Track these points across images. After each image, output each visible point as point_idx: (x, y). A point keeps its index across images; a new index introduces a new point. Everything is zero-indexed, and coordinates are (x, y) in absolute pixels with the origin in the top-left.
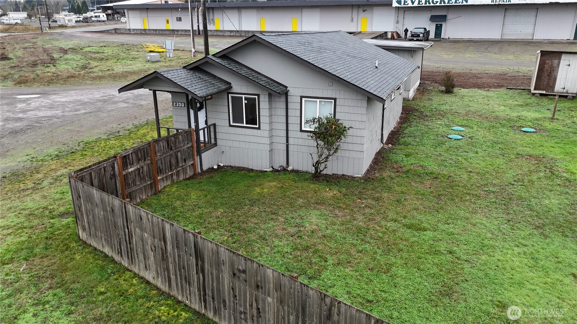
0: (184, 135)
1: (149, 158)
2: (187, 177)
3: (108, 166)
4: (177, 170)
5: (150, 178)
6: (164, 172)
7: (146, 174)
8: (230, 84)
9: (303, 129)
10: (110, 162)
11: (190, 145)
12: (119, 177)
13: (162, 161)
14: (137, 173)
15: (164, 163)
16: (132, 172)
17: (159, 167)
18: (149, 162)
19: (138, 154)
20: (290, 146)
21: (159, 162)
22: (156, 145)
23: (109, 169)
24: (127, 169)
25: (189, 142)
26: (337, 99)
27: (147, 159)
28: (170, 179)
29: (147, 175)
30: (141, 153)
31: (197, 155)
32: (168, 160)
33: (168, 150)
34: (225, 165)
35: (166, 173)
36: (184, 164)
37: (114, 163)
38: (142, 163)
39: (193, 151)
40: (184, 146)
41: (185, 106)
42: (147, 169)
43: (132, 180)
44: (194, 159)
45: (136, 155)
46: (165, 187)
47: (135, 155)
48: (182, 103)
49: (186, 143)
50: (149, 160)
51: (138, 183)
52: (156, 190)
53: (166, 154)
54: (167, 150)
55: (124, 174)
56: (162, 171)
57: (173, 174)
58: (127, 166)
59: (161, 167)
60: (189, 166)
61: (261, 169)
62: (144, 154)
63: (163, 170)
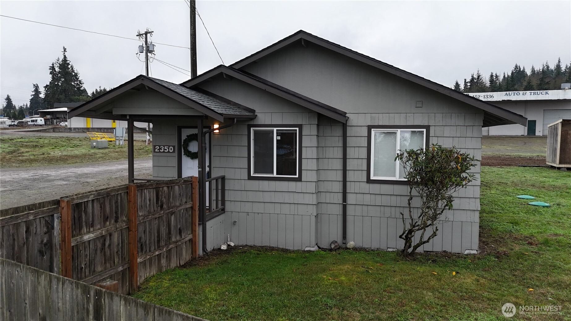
0: (182, 187)
1: (124, 219)
2: (182, 263)
3: (38, 221)
4: (168, 247)
5: (123, 259)
6: (148, 250)
7: (115, 250)
8: (253, 111)
9: (372, 177)
10: (43, 212)
11: (190, 206)
12: (59, 251)
13: (145, 227)
14: (99, 245)
15: (150, 232)
16: (89, 241)
17: (140, 238)
18: (124, 225)
19: (104, 205)
20: (348, 207)
21: (141, 229)
22: (139, 195)
23: (39, 228)
24: (80, 234)
25: (188, 201)
26: (431, 127)
27: (120, 220)
28: (157, 264)
29: (117, 252)
30: (110, 204)
31: (199, 224)
32: (156, 226)
33: (157, 207)
34: (237, 244)
35: (150, 251)
36: (178, 238)
37: (53, 216)
38: (110, 225)
39: (192, 216)
40: (181, 205)
41: (174, 152)
42: (118, 240)
43: (87, 259)
44: (193, 231)
45: (101, 207)
46: (147, 280)
47: (99, 206)
48: (169, 146)
49: (184, 200)
50: (124, 221)
51: (99, 269)
52: (131, 284)
53: (153, 215)
54: (156, 209)
55: (72, 244)
56: (144, 248)
57: (162, 255)
58: (81, 228)
59: (143, 240)
60: (186, 242)
61: (300, 248)
62: (117, 207)
63: (146, 245)
